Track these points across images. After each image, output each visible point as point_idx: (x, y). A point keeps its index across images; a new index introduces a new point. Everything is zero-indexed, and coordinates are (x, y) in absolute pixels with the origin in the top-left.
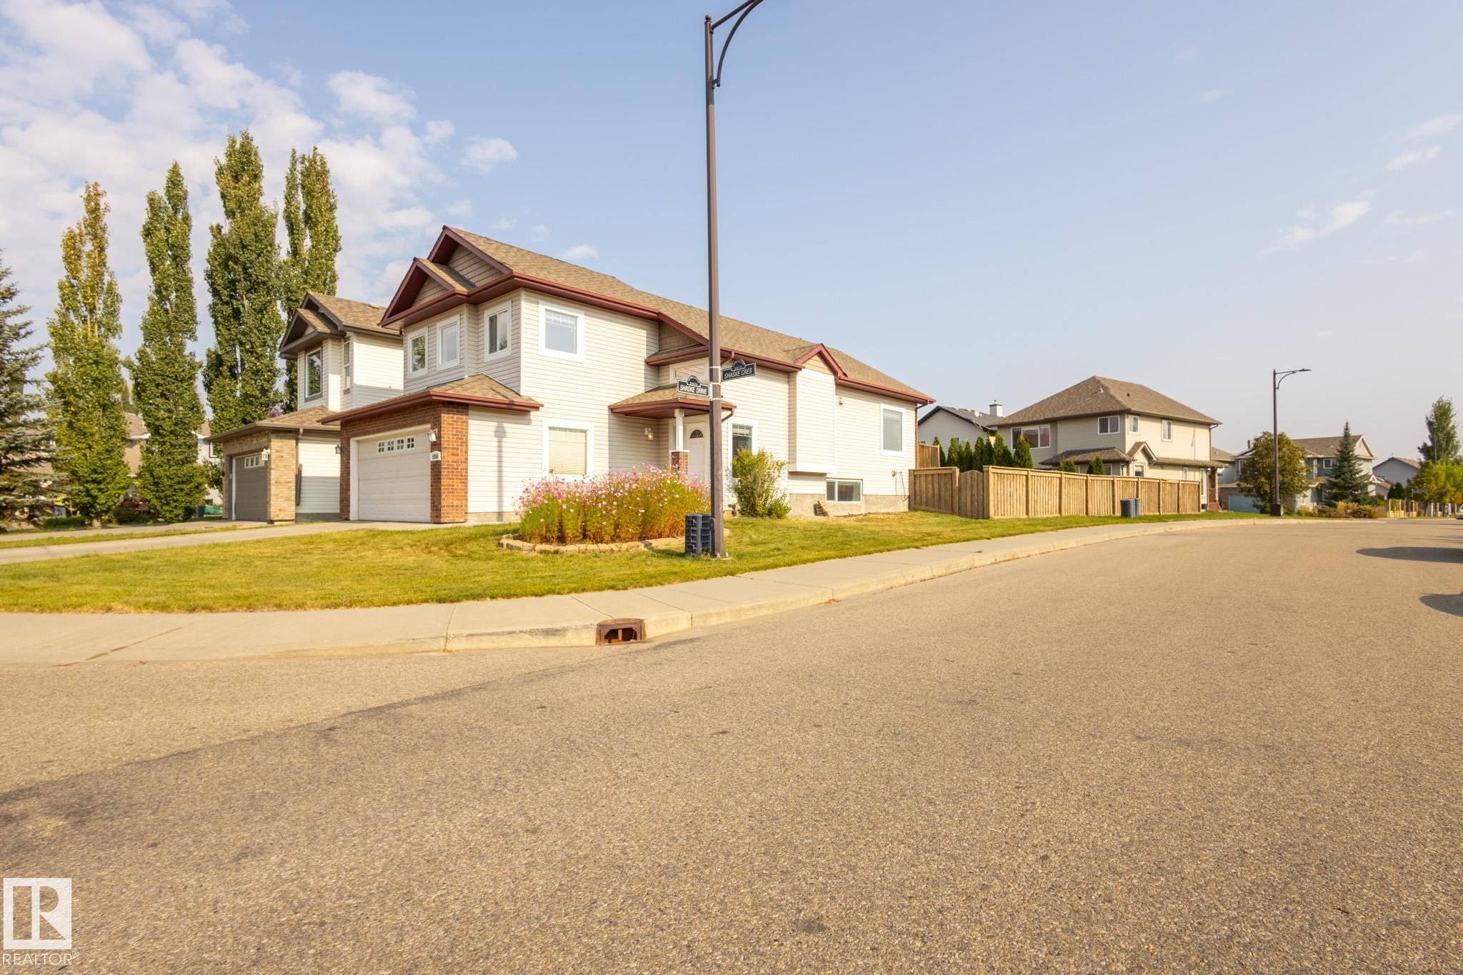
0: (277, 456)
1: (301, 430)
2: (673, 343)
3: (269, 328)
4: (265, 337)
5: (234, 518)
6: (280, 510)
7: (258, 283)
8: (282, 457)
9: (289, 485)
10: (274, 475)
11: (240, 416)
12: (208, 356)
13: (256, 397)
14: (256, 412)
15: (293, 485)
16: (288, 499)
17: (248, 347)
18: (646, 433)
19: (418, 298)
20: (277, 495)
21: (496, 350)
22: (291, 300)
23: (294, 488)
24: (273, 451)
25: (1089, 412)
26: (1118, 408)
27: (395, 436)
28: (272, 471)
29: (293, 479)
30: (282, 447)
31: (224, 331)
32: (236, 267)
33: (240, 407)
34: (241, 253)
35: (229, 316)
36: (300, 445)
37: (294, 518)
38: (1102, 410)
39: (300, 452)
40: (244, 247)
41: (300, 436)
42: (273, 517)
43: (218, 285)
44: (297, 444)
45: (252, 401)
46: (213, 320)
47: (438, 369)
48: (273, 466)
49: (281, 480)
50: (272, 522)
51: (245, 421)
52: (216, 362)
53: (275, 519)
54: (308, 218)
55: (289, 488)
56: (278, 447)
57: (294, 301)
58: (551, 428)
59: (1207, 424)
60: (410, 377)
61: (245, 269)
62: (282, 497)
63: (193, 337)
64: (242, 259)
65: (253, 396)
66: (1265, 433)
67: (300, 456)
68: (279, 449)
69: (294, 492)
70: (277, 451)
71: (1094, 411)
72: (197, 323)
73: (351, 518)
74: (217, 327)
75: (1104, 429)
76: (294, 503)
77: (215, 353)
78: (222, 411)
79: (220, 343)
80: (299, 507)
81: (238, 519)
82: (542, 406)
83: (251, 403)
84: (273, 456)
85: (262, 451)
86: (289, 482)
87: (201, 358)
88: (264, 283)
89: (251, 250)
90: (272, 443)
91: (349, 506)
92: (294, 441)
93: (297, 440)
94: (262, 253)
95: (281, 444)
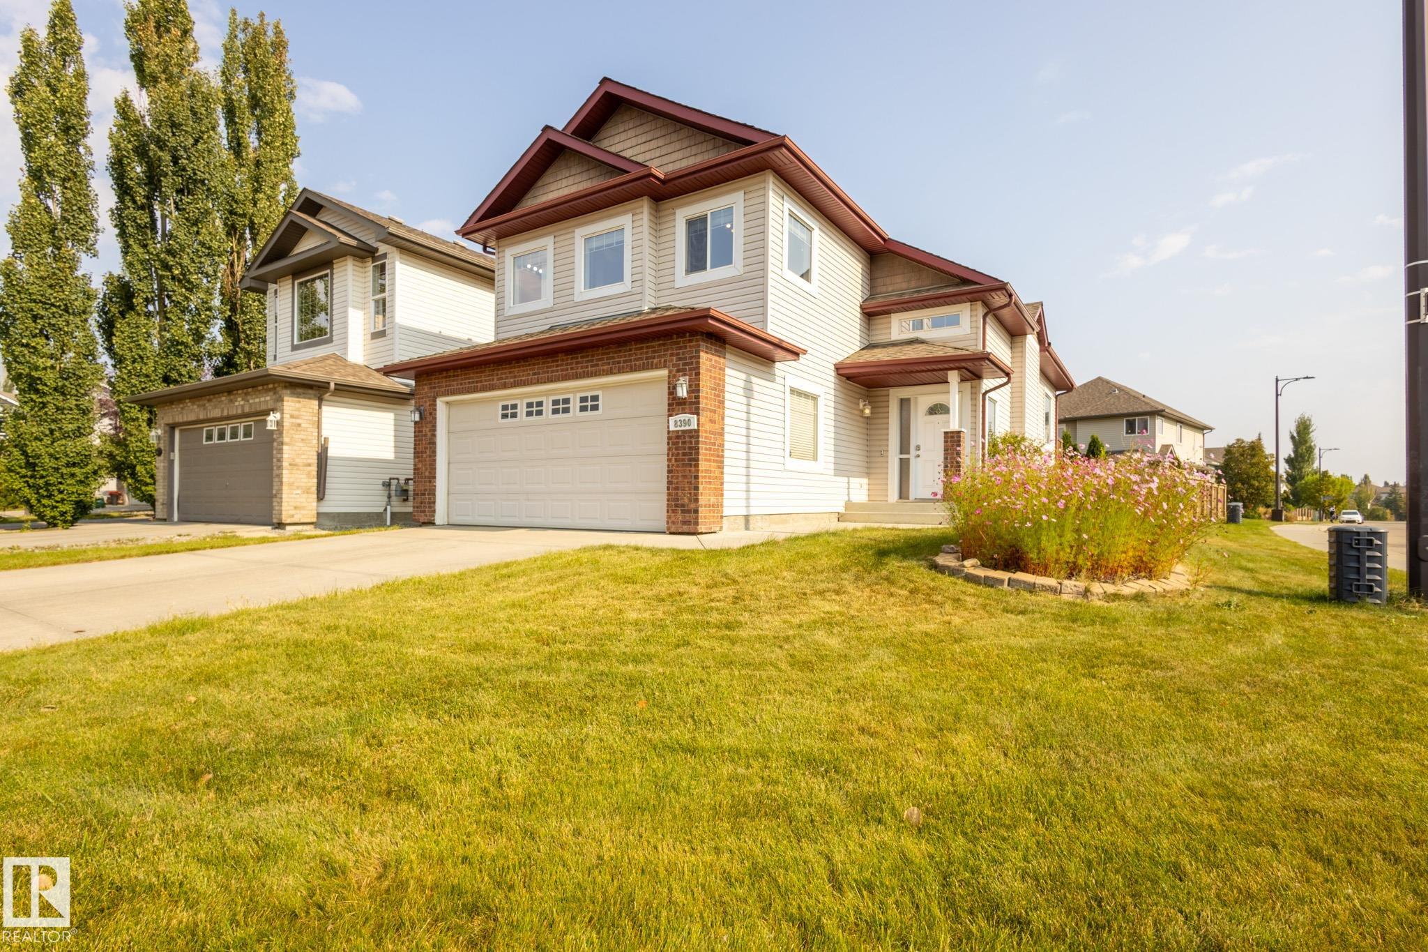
0: (293, 424)
1: (332, 386)
2: (898, 284)
3: (209, 248)
4: (203, 260)
5: (176, 518)
6: (296, 508)
7: (195, 181)
8: (299, 425)
9: (309, 468)
10: (287, 452)
11: (161, 371)
12: (106, 283)
13: (187, 346)
14: (185, 366)
15: (314, 469)
16: (307, 491)
17: (177, 272)
18: (861, 406)
19: (529, 195)
20: (291, 484)
21: (704, 268)
22: (236, 214)
23: (315, 473)
24: (286, 416)
25: (1115, 412)
26: (1149, 409)
27: (522, 396)
28: (285, 447)
29: (314, 461)
30: (299, 410)
31: (136, 248)
32: (161, 154)
33: (162, 358)
34: (170, 134)
35: (146, 227)
36: (324, 408)
37: (314, 520)
38: (1130, 410)
39: (324, 420)
40: (174, 125)
41: (327, 396)
42: (285, 520)
43: (131, 179)
44: (320, 407)
45: (180, 351)
46: (117, 231)
47: (577, 299)
48: (286, 439)
49: (298, 461)
50: (280, 525)
51: (166, 379)
52: (123, 295)
53: (289, 521)
54: (255, 102)
55: (309, 475)
56: (294, 409)
57: (240, 215)
58: (793, 391)
59: (1201, 428)
60: (508, 313)
61: (175, 160)
62: (298, 488)
63: (91, 250)
64: (172, 142)
65: (182, 343)
66: (1238, 440)
67: (324, 426)
68: (296, 413)
69: (315, 480)
70: (292, 416)
71: (1121, 412)
72: (97, 231)
73: (438, 522)
74: (126, 242)
75: (1131, 428)
76: (315, 496)
77: (120, 278)
78: (134, 362)
79: (130, 265)
80: (323, 503)
81: (184, 520)
82: (805, 352)
83: (179, 354)
84: (286, 424)
85: (269, 414)
86: (309, 465)
87: (98, 285)
88: (202, 182)
89: (186, 132)
90: (285, 403)
91: (434, 503)
92: (316, 402)
93: (320, 400)
94: (201, 138)
95: (297, 405)
